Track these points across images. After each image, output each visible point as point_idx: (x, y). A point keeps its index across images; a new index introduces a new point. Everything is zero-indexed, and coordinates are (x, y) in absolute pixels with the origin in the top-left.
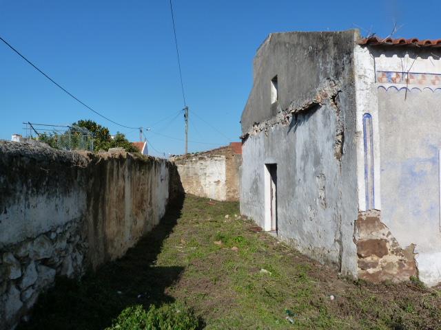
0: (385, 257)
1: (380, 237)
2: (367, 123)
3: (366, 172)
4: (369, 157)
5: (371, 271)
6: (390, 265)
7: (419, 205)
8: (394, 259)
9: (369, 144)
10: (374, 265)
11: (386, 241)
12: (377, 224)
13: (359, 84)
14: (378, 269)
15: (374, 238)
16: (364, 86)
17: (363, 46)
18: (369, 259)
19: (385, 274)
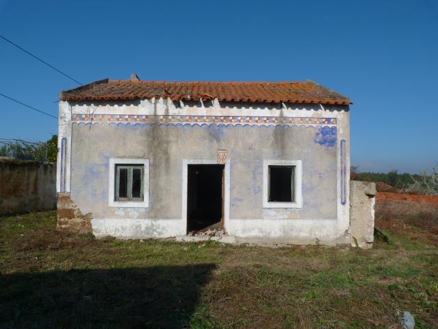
0: (73, 219)
1: (71, 207)
2: (64, 143)
3: (61, 171)
4: (64, 162)
5: (63, 226)
6: (76, 224)
7: (95, 190)
8: (79, 220)
9: (64, 155)
10: (66, 223)
11: (74, 210)
12: (68, 200)
13: (61, 122)
14: (67, 226)
15: (67, 208)
16: (64, 123)
17: (64, 100)
18: (62, 219)
19: (73, 229)
